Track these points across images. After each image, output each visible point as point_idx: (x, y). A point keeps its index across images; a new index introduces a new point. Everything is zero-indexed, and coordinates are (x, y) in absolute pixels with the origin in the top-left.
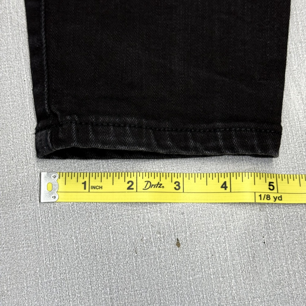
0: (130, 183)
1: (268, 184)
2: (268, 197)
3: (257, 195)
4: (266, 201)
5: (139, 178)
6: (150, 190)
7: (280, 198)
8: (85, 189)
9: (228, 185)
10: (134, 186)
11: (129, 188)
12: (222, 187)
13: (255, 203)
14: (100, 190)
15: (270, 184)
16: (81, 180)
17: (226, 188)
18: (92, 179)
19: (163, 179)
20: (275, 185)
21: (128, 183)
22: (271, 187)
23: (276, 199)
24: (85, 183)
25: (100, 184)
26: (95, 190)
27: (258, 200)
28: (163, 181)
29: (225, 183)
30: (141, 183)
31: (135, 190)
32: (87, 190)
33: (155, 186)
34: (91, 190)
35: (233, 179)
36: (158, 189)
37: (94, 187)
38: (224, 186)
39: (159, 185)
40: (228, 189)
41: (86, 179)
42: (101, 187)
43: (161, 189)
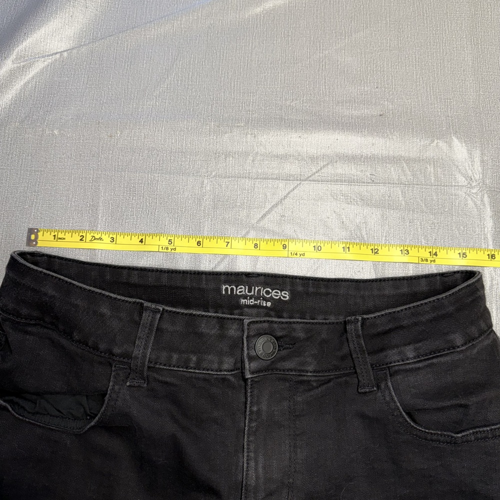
0: (82, 237)
1: (168, 240)
2: (167, 248)
3: (160, 247)
4: (165, 251)
5: (88, 234)
6: (94, 241)
7: (175, 249)
8: (55, 239)
9: (144, 240)
10: (84, 239)
11: (81, 240)
12: (140, 242)
13: (159, 252)
15: (170, 240)
16: (53, 234)
17: (142, 242)
18: (60, 233)
19: (103, 235)
20: (173, 241)
21: (81, 236)
22: (170, 243)
23: (172, 250)
24: (55, 236)
25: (64, 237)
27: (161, 250)
28: (103, 237)
29: (142, 239)
30: (89, 237)
31: (84, 241)
32: (56, 240)
33: (97, 239)
34: (58, 240)
35: (147, 237)
36: (99, 241)
37: (60, 239)
38: (141, 241)
39: (100, 239)
40: (143, 243)
41: (56, 233)
42: (64, 239)
43: (101, 241)
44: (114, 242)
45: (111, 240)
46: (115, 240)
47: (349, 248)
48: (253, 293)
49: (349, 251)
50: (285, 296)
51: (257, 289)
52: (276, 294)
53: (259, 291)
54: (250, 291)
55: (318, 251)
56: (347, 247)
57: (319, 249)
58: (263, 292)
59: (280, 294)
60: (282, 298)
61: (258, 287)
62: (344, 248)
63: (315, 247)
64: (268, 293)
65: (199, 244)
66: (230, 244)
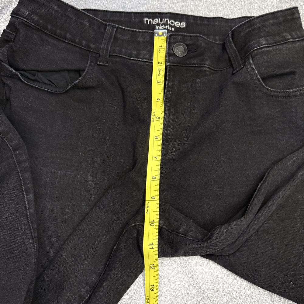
1: (159, 117)
2: (154, 115)
3: (155, 111)
6: (158, 70)
8: (159, 47)
9: (159, 101)
11: (159, 62)
14: (158, 52)
20: (159, 120)
24: (162, 46)
25: (161, 52)
26: (159, 50)
27: (153, 111)
30: (160, 67)
31: (158, 64)
34: (159, 49)
36: (158, 73)
37: (160, 50)
38: (158, 99)
39: (159, 74)
40: (157, 101)
42: (160, 52)
43: (158, 75)
44: (157, 83)
45: (159, 81)
46: (159, 83)
47: (153, 248)
48: (163, 22)
49: (150, 248)
50: (183, 25)
51: (165, 20)
52: (177, 24)
53: (167, 21)
54: (161, 21)
55: (150, 223)
56: (154, 247)
57: (152, 225)
58: (169, 22)
59: (180, 25)
60: (181, 27)
61: (166, 19)
62: (152, 244)
63: (154, 221)
64: (172, 23)
65: (156, 138)
66: (156, 159)
